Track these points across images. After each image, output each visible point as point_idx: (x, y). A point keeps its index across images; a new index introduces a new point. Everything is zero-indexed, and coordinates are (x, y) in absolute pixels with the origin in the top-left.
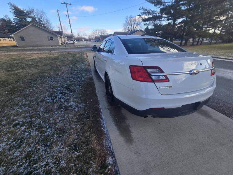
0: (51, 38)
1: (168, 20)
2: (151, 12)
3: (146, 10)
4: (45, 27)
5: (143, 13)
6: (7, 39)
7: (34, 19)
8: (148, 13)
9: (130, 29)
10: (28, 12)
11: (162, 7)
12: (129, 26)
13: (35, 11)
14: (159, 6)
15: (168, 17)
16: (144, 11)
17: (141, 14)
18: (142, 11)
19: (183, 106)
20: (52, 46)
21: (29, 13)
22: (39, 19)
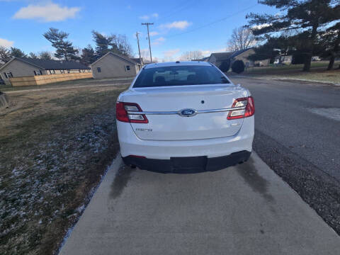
0: (128, 67)
1: (304, 26)
2: (267, 18)
3: (257, 17)
4: (125, 54)
5: (253, 22)
6: (86, 71)
7: (115, 46)
8: (262, 21)
9: (238, 47)
10: (109, 39)
11: (291, 7)
12: (237, 44)
13: (117, 36)
14: (284, 7)
15: (304, 21)
16: (254, 19)
17: (248, 24)
18: (250, 19)
19: (171, 158)
20: (128, 77)
21: (111, 39)
22: (120, 46)
